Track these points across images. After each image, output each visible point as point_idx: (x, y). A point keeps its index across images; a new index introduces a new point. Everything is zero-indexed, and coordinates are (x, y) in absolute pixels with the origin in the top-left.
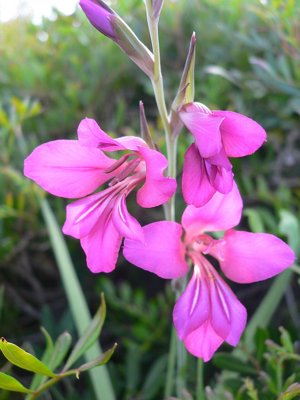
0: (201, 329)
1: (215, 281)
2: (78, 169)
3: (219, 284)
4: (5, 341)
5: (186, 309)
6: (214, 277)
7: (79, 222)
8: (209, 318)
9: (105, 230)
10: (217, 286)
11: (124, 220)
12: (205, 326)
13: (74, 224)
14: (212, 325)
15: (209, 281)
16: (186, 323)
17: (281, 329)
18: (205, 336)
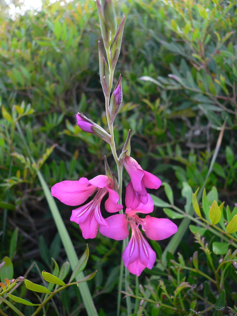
0: (135, 262)
1: (142, 239)
2: (77, 192)
3: (143, 241)
4: (45, 272)
5: (128, 254)
6: (141, 237)
7: (78, 217)
8: (139, 257)
9: (91, 220)
10: (143, 242)
11: (100, 218)
12: (137, 261)
13: (76, 218)
14: (140, 260)
15: (139, 239)
16: (128, 260)
17: (179, 254)
18: (137, 265)
